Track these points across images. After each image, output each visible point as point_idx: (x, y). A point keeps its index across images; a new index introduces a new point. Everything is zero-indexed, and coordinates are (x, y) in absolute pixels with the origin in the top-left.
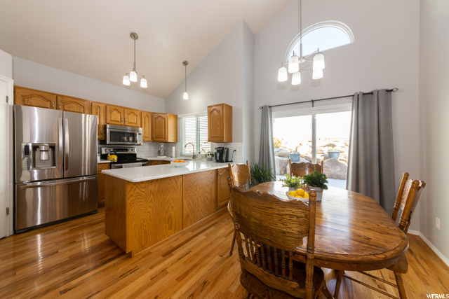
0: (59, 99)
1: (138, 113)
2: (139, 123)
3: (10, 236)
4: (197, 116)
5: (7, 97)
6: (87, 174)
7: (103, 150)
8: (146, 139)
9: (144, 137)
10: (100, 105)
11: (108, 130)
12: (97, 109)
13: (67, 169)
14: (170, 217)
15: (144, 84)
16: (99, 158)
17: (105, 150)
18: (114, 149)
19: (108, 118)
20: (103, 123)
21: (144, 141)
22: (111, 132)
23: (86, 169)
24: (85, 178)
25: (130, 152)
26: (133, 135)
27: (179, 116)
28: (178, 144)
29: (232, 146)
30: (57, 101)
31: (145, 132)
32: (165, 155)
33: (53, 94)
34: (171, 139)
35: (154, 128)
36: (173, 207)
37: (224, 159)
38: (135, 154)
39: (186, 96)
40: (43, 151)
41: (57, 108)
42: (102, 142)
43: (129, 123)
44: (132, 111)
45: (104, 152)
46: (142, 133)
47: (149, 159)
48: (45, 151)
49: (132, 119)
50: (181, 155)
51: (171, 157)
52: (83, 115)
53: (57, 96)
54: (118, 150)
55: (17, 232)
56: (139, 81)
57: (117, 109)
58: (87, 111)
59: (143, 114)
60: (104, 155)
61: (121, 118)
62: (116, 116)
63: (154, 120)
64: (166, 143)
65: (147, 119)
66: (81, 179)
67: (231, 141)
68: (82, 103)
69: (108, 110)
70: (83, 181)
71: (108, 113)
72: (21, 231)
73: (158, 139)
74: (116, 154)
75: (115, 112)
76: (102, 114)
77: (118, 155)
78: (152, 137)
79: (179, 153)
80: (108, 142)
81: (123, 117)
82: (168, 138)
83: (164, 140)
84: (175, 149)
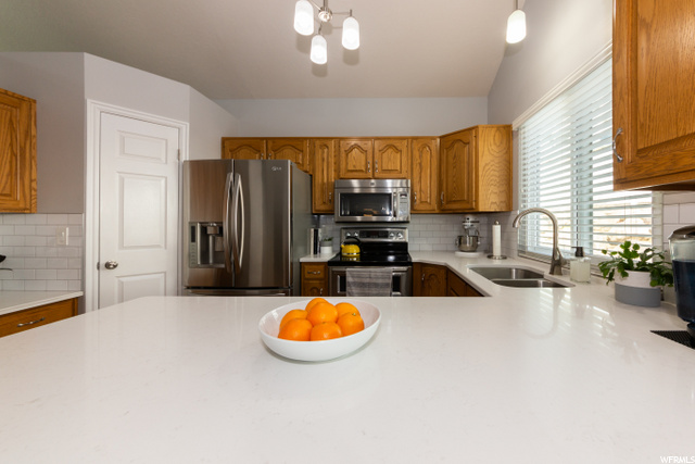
0: (271, 145)
1: (404, 145)
2: (406, 169)
5: (179, 151)
7: (344, 232)
8: (423, 207)
10: (328, 143)
11: (336, 191)
12: (324, 153)
17: (346, 234)
18: (360, 233)
19: (343, 166)
20: (333, 179)
22: (343, 196)
26: (389, 199)
28: (513, 215)
30: (267, 150)
33: (262, 138)
35: (444, 177)
43: (384, 171)
44: (389, 143)
46: (408, 190)
47: (415, 260)
50: (523, 252)
51: (491, 257)
53: (268, 141)
54: (369, 234)
57: (359, 143)
59: (417, 145)
61: (367, 163)
62: (356, 161)
63: (443, 156)
65: (426, 155)
68: (300, 145)
69: (342, 150)
71: (342, 156)
73: (454, 206)
74: (357, 243)
75: (355, 152)
76: (332, 160)
77: (363, 246)
78: (440, 203)
79: (515, 247)
81: (370, 161)
82: (477, 201)
83: (469, 206)
84: (502, 232)
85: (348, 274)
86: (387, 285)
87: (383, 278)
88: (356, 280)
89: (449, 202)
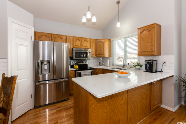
0: (53, 36)
1: (88, 40)
2: (89, 46)
3: (33, 109)
4: (126, 38)
5: (31, 37)
6: (65, 77)
7: (72, 62)
8: (93, 55)
9: (92, 54)
10: (70, 37)
11: (74, 51)
12: (69, 40)
13: (55, 75)
14: (119, 121)
15: (94, 20)
16: (70, 67)
17: (73, 62)
18: (77, 62)
19: (74, 44)
20: (72, 48)
21: (92, 57)
22: (76, 52)
23: (64, 74)
24: (64, 80)
25: (84, 63)
26: (86, 53)
27: (112, 40)
28: (111, 58)
29: (160, 59)
30: (52, 37)
31: (92, 52)
32: (103, 65)
33: (50, 34)
34: (107, 55)
35: (97, 49)
36: (120, 112)
37: (154, 70)
38: (87, 65)
39: (118, 25)
40: (45, 64)
41: (52, 41)
42: (72, 58)
43: (84, 46)
44: (85, 39)
45: (72, 64)
46: (91, 51)
47: (95, 68)
48: (47, 64)
49: (85, 44)
50: (113, 65)
51: (107, 66)
52: (63, 43)
53: (52, 34)
54: (79, 62)
55: (35, 107)
56: (91, 18)
57: (78, 39)
58: (64, 41)
59: (92, 41)
60: (72, 65)
61: (80, 44)
62: (78, 43)
63: (97, 44)
64: (104, 57)
65: (93, 43)
66: (62, 80)
67: (160, 55)
68: (62, 37)
69: (74, 40)
70: (63, 81)
71: (74, 41)
72: (37, 107)
73: (100, 55)
74: (77, 65)
75: (77, 41)
76: (71, 42)
77: (79, 66)
78: (96, 54)
79: (112, 64)
80: (74, 59)
81: (81, 43)
82: (105, 55)
83: (103, 56)
84: (109, 61)
85: (82, 72)
86: (90, 74)
87: (90, 72)
88: (84, 74)
89: (98, 54)
